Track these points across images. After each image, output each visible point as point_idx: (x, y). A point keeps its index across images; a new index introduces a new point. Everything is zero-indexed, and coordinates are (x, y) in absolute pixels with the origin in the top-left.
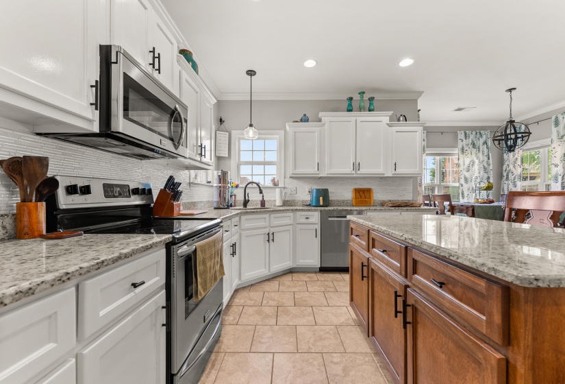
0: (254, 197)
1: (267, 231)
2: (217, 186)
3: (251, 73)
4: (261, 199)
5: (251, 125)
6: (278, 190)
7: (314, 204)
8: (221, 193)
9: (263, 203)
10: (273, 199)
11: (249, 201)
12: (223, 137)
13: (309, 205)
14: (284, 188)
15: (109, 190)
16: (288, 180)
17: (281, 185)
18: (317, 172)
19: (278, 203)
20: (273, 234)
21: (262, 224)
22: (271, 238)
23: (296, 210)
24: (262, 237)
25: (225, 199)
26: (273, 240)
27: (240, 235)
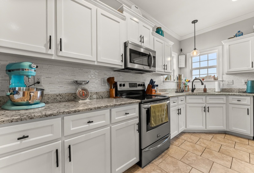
0: (199, 86)
1: (204, 105)
2: (176, 82)
3: (194, 22)
4: (204, 87)
5: (195, 49)
6: (216, 83)
7: (249, 91)
8: (179, 85)
9: (205, 90)
10: (213, 88)
11: (195, 89)
12: (182, 58)
13: (245, 92)
14: (222, 81)
15: (132, 85)
16: (225, 76)
17: (220, 79)
18: (252, 69)
19: (217, 90)
20: (208, 107)
21: (201, 101)
22: (207, 109)
23: (229, 95)
24: (201, 108)
25: (180, 88)
26: (208, 111)
27: (186, 106)
